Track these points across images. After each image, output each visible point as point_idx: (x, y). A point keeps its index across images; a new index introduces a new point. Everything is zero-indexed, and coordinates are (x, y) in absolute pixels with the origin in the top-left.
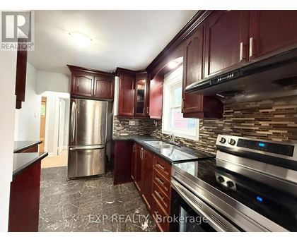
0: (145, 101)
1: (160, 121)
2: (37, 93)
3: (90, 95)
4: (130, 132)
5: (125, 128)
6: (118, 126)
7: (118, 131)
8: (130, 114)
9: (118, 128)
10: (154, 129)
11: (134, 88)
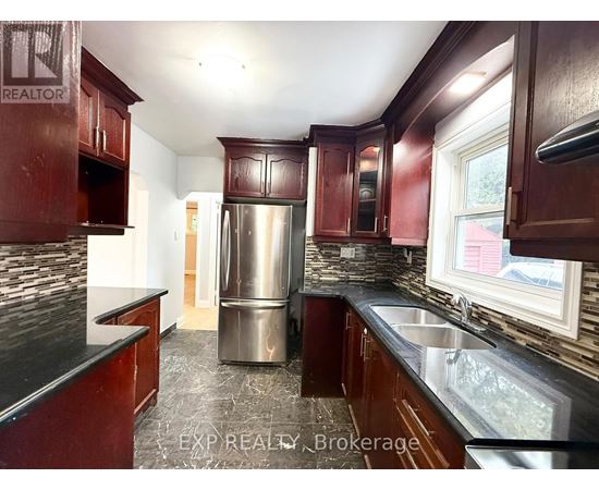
0: (378, 200)
1: (420, 252)
2: (178, 198)
3: (259, 194)
4: (343, 274)
5: (331, 264)
6: (315, 259)
7: (315, 270)
8: (343, 233)
9: (316, 265)
10: (405, 269)
11: (353, 170)
